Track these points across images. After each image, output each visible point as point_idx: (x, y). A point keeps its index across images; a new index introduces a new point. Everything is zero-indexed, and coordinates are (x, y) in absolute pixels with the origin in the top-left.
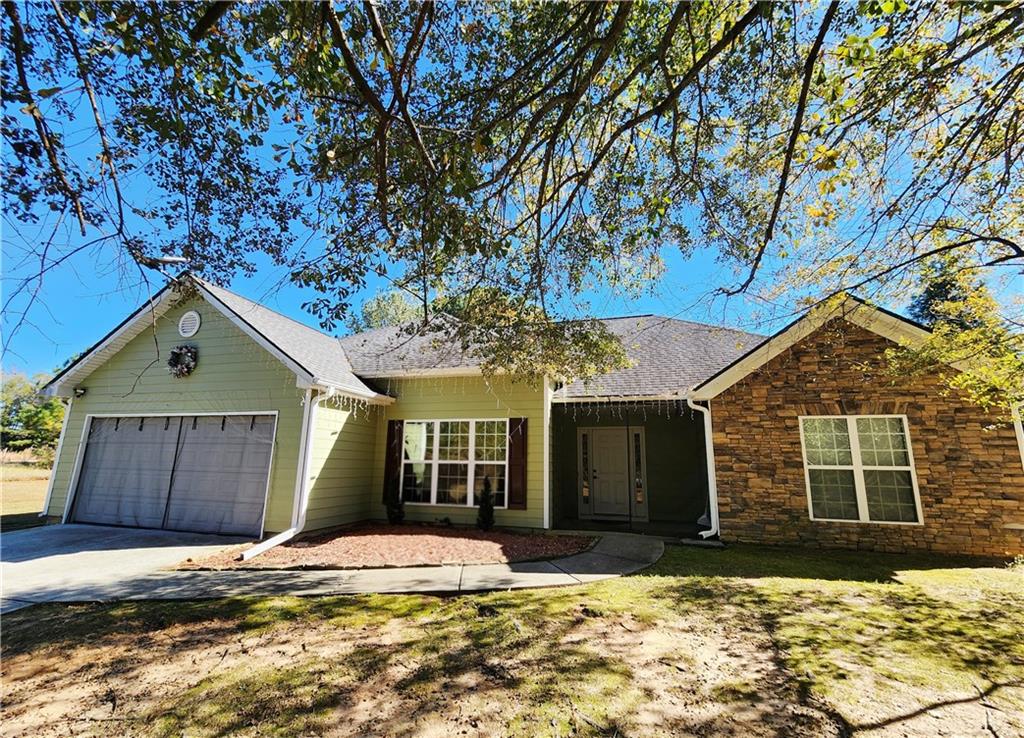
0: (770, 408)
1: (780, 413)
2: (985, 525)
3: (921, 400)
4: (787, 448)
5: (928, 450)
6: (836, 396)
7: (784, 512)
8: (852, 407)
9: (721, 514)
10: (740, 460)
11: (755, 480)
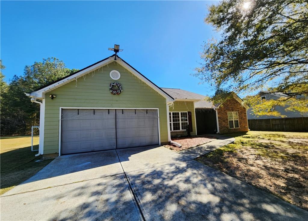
0: (224, 110)
1: (226, 111)
2: (244, 127)
3: (239, 109)
4: (226, 117)
5: (240, 117)
6: (231, 109)
7: (227, 128)
8: (233, 110)
9: (219, 129)
10: (221, 119)
11: (223, 123)
